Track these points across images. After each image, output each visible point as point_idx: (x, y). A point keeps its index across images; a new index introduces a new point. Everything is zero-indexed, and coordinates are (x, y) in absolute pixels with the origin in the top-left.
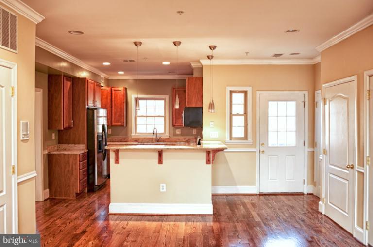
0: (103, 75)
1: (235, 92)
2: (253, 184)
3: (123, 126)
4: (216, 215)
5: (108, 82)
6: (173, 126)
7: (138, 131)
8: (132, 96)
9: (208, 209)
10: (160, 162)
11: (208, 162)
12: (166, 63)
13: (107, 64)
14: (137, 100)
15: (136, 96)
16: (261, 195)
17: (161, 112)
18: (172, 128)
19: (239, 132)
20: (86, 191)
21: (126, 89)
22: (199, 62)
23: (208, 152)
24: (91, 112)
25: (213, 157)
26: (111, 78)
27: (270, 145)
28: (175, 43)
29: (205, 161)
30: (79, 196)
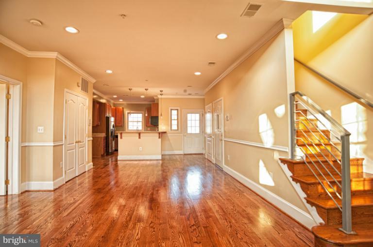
0: (112, 101)
1: (173, 110)
2: (181, 150)
3: (121, 126)
4: (163, 159)
5: (114, 104)
6: (146, 126)
7: (129, 129)
8: (126, 112)
9: (160, 157)
10: (140, 138)
11: (159, 138)
12: (142, 97)
13: (115, 96)
14: (128, 113)
15: (129, 112)
16: (185, 154)
17: (140, 119)
18: (146, 127)
19: (175, 127)
20: (105, 154)
21: (123, 108)
22: (157, 96)
23: (159, 133)
24: (108, 119)
25: (162, 135)
26: (116, 103)
27: (188, 133)
28: (146, 89)
29: (158, 137)
30: (102, 156)
